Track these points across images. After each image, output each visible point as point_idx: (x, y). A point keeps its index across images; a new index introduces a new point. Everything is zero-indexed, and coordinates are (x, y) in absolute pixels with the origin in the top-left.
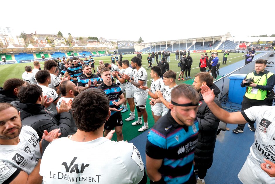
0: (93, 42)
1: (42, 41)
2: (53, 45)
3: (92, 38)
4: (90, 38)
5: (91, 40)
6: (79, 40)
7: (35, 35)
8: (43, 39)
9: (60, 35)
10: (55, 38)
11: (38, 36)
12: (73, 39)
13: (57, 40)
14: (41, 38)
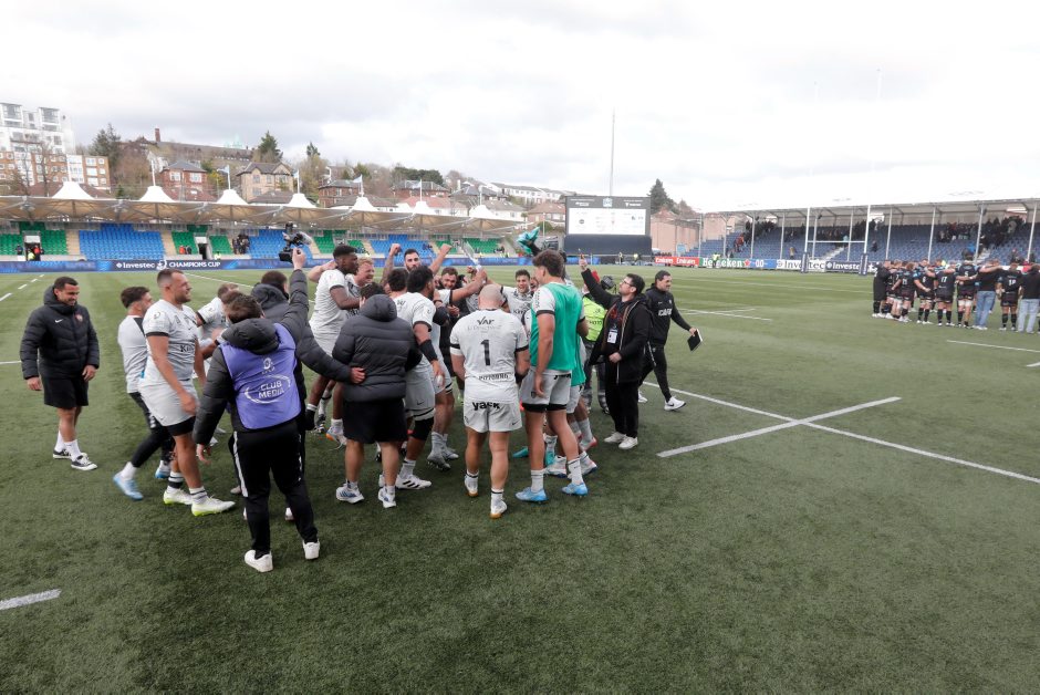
1: (188, 178)
8: (189, 166)
9: (270, 152)
10: (244, 166)
11: (168, 151)
14: (184, 163)
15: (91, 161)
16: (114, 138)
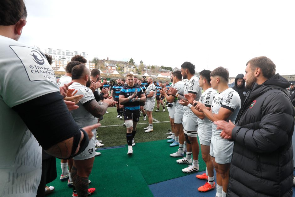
0: (165, 72)
1: (112, 68)
2: (122, 72)
3: (166, 67)
4: (163, 68)
5: (164, 70)
6: (151, 69)
7: (107, 61)
8: (113, 66)
9: (131, 63)
10: (125, 65)
11: (109, 62)
12: (144, 67)
13: (127, 67)
14: (112, 65)
15: (91, 64)
16: (98, 59)
